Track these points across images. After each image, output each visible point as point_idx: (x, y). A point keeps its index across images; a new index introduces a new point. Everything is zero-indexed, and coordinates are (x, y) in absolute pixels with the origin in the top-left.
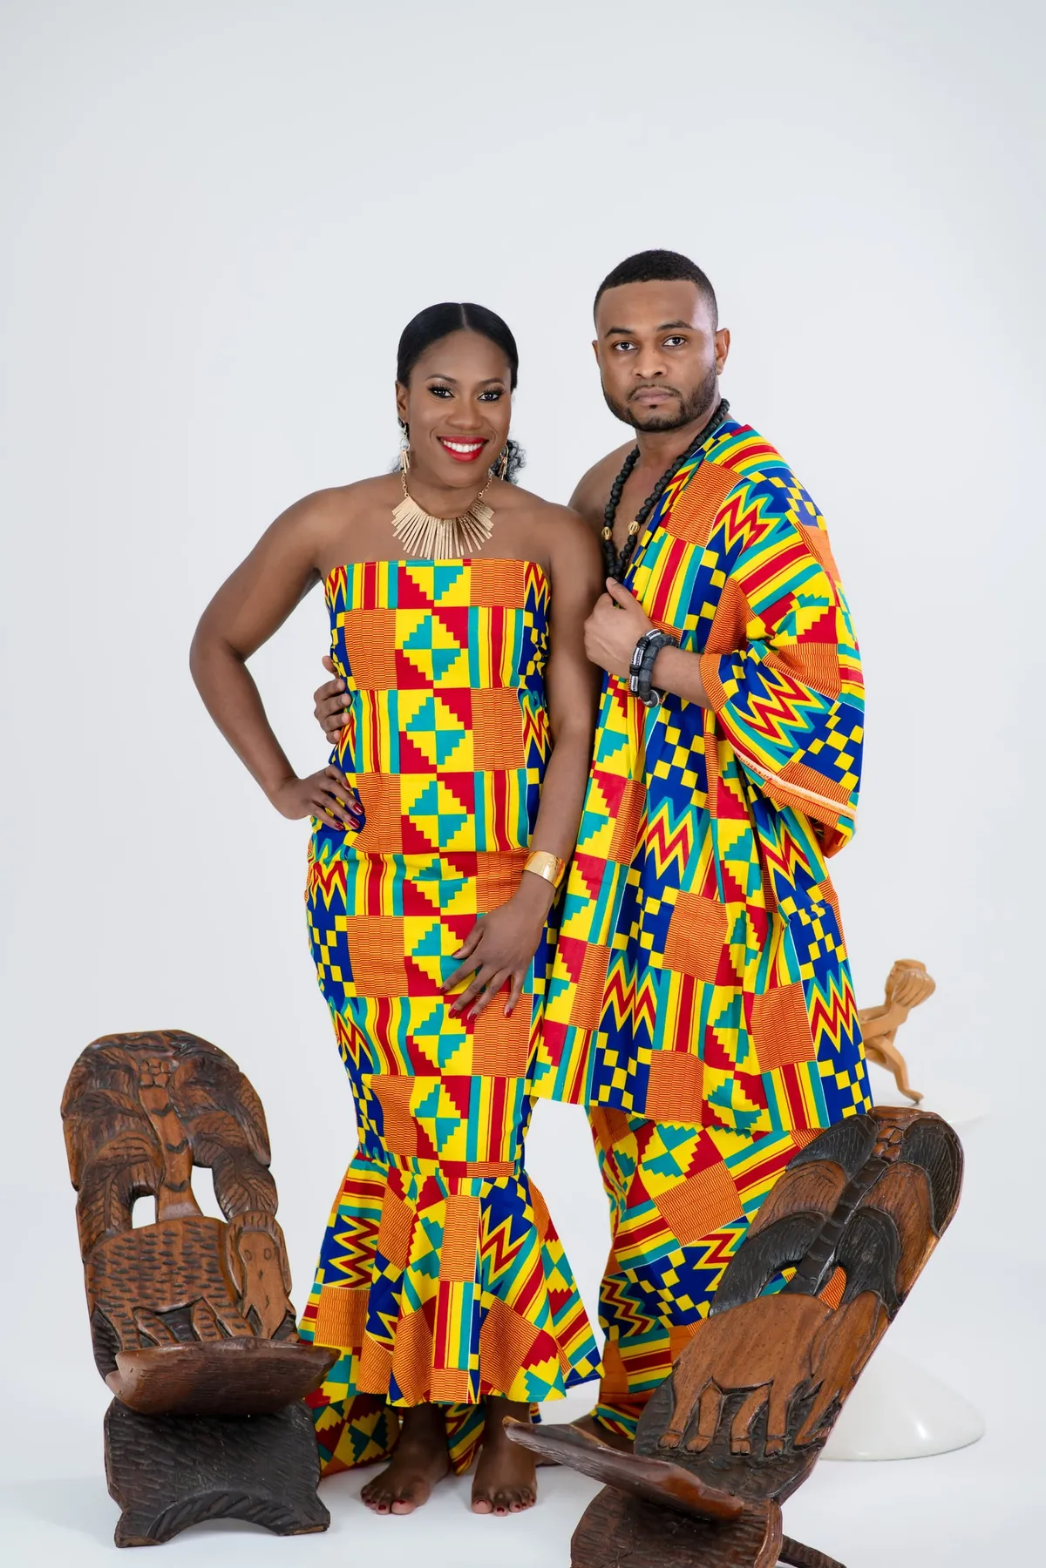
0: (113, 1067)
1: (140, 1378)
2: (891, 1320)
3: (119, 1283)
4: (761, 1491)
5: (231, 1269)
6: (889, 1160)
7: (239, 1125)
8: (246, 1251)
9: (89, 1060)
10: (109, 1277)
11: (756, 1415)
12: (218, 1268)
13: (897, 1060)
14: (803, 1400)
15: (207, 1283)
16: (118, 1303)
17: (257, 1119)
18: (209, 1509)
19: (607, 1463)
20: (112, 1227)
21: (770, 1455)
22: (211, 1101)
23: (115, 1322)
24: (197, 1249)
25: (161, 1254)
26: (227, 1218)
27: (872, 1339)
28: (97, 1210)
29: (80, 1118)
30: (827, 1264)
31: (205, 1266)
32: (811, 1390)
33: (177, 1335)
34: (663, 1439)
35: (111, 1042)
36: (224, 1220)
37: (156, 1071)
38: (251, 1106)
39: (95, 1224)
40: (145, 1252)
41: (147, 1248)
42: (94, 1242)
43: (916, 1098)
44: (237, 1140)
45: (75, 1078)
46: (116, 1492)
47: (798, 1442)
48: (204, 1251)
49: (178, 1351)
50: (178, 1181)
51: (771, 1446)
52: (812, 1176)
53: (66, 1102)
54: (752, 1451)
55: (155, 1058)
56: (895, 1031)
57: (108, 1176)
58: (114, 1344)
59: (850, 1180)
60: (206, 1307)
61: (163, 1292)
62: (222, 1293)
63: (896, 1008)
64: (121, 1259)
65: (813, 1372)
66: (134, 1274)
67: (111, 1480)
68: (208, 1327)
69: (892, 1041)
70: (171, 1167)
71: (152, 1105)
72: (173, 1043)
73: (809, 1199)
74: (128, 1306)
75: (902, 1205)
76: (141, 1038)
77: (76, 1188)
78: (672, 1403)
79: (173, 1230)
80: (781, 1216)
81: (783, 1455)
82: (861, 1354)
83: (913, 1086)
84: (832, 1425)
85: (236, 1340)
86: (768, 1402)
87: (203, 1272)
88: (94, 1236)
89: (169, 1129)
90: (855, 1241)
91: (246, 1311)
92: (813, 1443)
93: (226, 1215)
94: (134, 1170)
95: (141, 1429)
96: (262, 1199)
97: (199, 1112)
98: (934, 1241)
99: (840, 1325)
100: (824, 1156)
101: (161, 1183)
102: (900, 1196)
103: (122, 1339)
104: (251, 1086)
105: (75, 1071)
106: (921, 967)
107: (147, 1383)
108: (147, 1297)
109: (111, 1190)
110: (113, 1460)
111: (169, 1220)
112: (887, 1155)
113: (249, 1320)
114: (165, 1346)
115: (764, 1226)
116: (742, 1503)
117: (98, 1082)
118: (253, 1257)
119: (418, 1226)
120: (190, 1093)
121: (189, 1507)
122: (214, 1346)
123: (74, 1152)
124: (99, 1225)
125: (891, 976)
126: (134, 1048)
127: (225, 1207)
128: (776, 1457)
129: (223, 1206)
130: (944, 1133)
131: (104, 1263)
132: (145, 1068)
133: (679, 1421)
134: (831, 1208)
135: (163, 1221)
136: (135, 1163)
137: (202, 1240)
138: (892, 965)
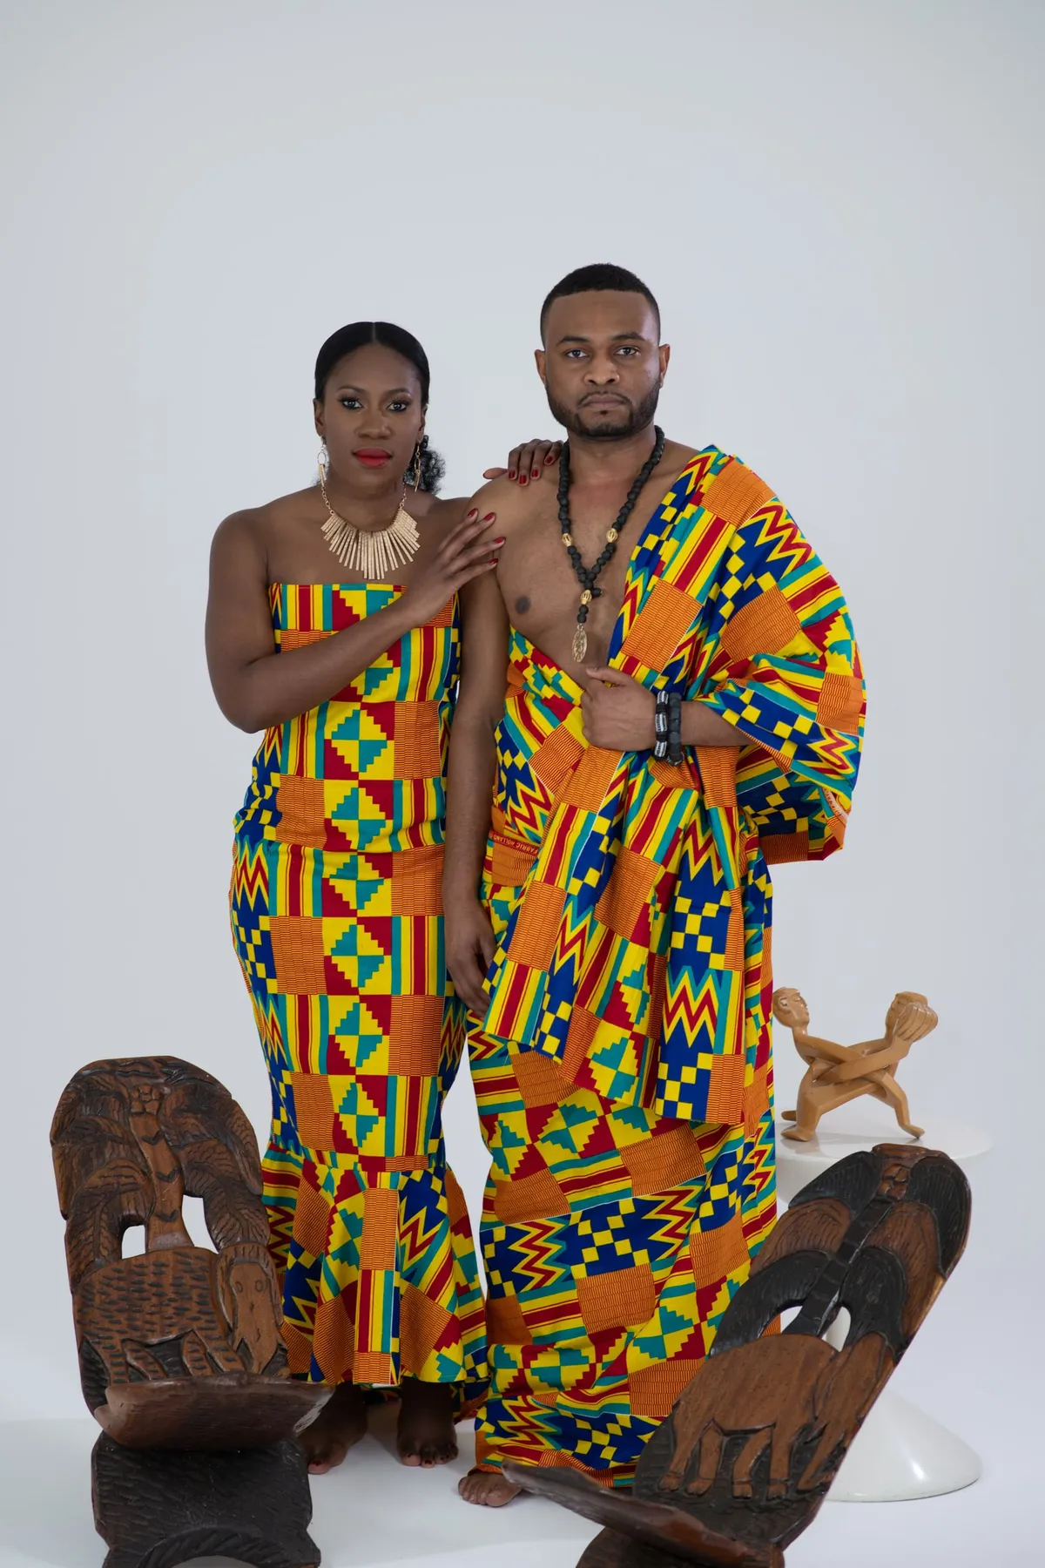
0: (103, 1093)
1: (130, 1413)
2: (896, 1362)
3: (108, 1314)
4: (763, 1536)
5: (221, 1301)
6: (894, 1199)
7: (231, 1153)
8: (238, 1283)
9: (79, 1086)
10: (98, 1309)
11: (759, 1458)
12: (208, 1300)
13: (898, 1095)
14: (806, 1443)
15: (198, 1315)
16: (108, 1334)
17: (249, 1147)
18: (197, 1547)
19: (608, 1507)
20: (101, 1257)
21: (774, 1499)
22: (203, 1129)
23: (104, 1355)
24: (187, 1280)
25: (151, 1285)
26: (218, 1249)
27: (878, 1380)
28: (86, 1240)
29: (70, 1145)
30: (831, 1305)
31: (195, 1298)
32: (815, 1433)
33: (166, 1368)
34: (662, 1481)
35: (101, 1068)
36: (215, 1251)
37: (147, 1098)
38: (244, 1135)
39: (83, 1253)
40: (134, 1283)
41: (137, 1278)
42: (83, 1273)
43: (917, 1134)
44: (230, 1169)
45: (66, 1104)
46: (102, 1528)
47: (802, 1485)
48: (194, 1283)
49: (171, 1386)
50: (168, 1211)
51: (773, 1490)
52: (816, 1214)
53: (55, 1128)
54: (754, 1494)
55: (146, 1084)
56: (896, 1065)
57: (98, 1205)
58: (103, 1376)
59: (854, 1218)
60: (197, 1340)
61: (153, 1324)
62: (213, 1325)
63: (898, 1041)
64: (110, 1290)
65: (817, 1414)
66: (124, 1305)
67: (98, 1516)
68: (200, 1360)
69: (893, 1075)
70: (162, 1196)
71: (144, 1133)
72: (165, 1070)
73: (812, 1237)
74: (117, 1338)
75: (908, 1245)
76: (133, 1064)
77: (65, 1216)
78: (672, 1445)
79: (163, 1260)
80: (784, 1254)
81: (787, 1500)
82: (866, 1397)
83: (915, 1120)
84: (836, 1469)
85: (229, 1374)
86: (769, 1446)
87: (194, 1304)
88: (82, 1267)
89: (158, 1157)
90: (860, 1281)
91: (237, 1344)
92: (818, 1487)
93: (217, 1246)
94: (124, 1198)
95: (130, 1464)
96: (254, 1230)
97: (191, 1140)
98: (941, 1282)
99: (844, 1365)
100: (828, 1194)
101: (151, 1212)
102: (906, 1235)
103: (111, 1371)
104: (244, 1115)
105: (65, 1096)
106: (923, 1000)
107: (137, 1419)
108: (135, 1329)
109: (101, 1218)
110: (101, 1496)
111: (160, 1250)
112: (893, 1194)
113: (240, 1353)
114: (155, 1379)
115: (767, 1264)
116: (745, 1549)
117: (88, 1108)
118: (244, 1289)
119: (337, 1217)
120: (181, 1120)
121: (177, 1545)
122: (207, 1381)
123: (64, 1179)
124: (88, 1255)
125: (892, 1009)
126: (125, 1074)
127: (216, 1238)
128: (778, 1501)
129: (214, 1237)
130: (952, 1172)
131: (93, 1294)
132: (135, 1095)
133: (679, 1462)
134: (835, 1247)
135: (153, 1252)
136: (125, 1192)
137: (192, 1271)
138: (893, 998)
